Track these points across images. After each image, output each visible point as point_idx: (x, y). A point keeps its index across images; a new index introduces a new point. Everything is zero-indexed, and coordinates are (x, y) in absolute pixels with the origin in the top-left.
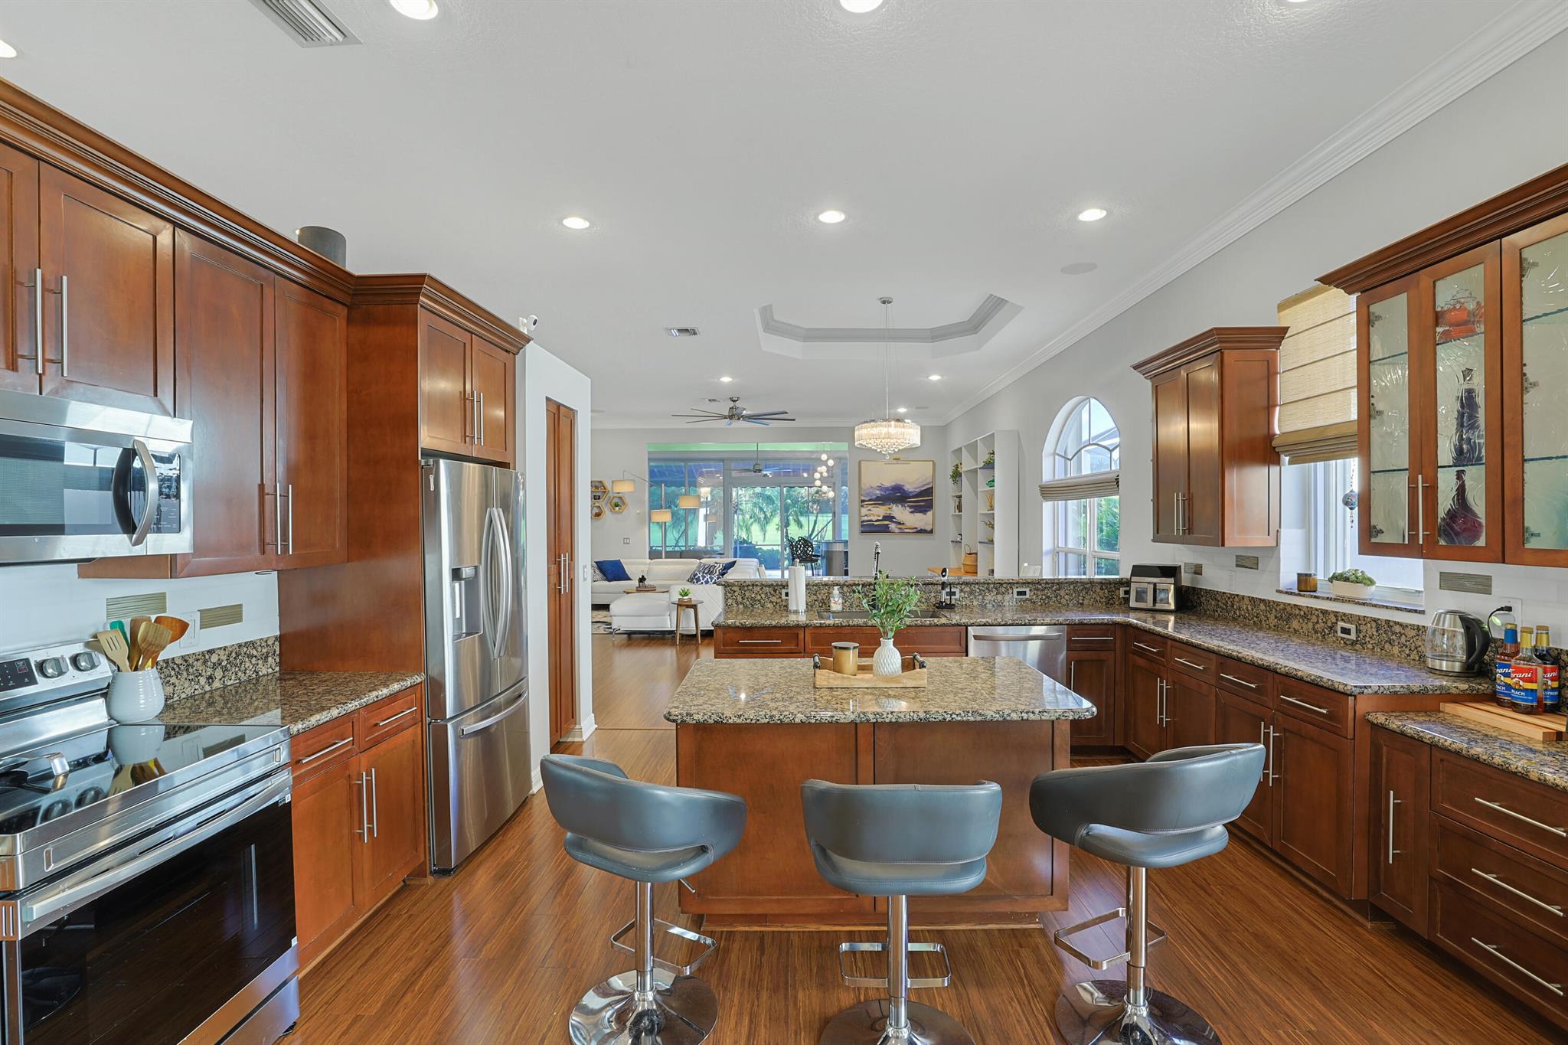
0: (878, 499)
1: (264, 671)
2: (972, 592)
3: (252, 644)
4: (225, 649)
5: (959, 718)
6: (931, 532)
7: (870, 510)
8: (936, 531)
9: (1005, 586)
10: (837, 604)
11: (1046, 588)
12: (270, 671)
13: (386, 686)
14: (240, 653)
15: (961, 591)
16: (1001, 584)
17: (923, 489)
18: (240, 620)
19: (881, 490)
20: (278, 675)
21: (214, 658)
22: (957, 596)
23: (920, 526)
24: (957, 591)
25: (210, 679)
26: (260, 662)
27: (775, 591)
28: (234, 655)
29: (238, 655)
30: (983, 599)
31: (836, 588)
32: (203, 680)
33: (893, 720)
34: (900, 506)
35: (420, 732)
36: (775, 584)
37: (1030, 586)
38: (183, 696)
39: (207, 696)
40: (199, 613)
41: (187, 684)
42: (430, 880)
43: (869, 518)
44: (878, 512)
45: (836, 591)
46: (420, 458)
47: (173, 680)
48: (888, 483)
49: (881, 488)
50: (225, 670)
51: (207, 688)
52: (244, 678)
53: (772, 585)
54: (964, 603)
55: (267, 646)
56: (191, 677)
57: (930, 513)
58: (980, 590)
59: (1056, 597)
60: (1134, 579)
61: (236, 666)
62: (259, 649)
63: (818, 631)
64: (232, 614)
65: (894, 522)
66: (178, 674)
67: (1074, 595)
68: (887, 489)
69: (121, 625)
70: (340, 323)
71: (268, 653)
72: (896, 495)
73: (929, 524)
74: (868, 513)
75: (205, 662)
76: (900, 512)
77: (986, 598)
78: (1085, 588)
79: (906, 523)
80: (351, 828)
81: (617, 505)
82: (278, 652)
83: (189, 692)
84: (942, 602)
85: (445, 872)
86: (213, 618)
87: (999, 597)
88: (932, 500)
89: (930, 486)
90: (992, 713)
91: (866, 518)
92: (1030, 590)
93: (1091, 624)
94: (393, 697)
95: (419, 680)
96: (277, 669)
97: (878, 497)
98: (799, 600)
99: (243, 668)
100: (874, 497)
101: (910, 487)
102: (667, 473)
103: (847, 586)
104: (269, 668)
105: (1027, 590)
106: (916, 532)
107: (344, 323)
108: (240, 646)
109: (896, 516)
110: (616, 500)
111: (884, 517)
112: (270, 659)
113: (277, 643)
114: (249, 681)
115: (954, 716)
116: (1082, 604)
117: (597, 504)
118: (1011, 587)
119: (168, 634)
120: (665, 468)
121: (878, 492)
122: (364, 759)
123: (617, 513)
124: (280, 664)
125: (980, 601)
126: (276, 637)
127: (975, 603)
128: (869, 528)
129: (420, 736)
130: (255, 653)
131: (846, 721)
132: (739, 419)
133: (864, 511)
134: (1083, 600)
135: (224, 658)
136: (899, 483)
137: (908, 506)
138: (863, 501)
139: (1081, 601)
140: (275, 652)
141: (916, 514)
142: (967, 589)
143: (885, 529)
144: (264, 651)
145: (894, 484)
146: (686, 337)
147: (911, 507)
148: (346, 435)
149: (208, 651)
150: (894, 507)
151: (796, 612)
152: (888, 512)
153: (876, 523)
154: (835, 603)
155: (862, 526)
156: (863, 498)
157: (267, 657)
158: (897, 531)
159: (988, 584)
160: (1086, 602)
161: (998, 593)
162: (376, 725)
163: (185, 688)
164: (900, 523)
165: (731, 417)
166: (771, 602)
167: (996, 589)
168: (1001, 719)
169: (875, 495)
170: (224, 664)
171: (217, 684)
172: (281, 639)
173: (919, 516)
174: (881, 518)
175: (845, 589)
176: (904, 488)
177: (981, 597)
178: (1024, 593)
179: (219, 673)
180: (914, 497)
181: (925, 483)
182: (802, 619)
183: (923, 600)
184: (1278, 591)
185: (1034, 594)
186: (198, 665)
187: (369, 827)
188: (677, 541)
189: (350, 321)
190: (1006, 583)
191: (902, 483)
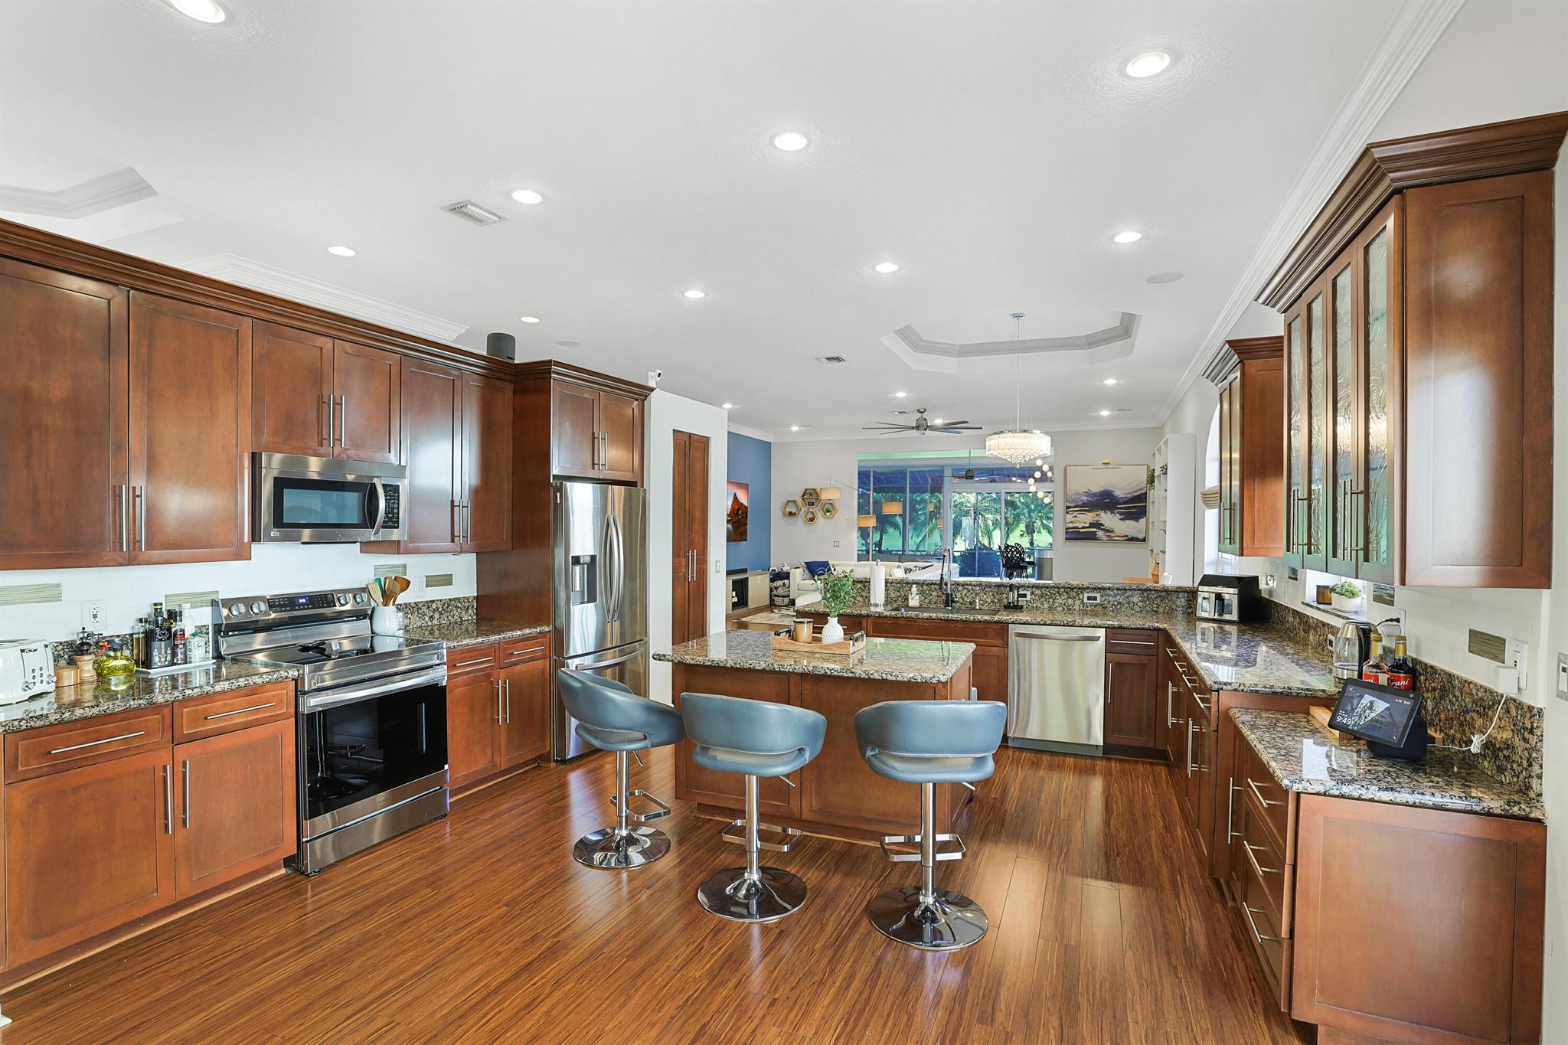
0: (1084, 505)
1: (465, 618)
2: (1042, 596)
3: (459, 599)
4: (441, 600)
5: (836, 673)
6: (1144, 540)
7: (1075, 517)
8: (1150, 539)
9: (1075, 590)
10: (914, 601)
11: (1117, 594)
12: (470, 618)
13: (521, 629)
14: (450, 604)
15: (1032, 593)
16: (1072, 589)
17: (1136, 494)
18: (450, 584)
19: (1088, 496)
20: (475, 621)
21: (434, 606)
22: (1028, 598)
23: (1132, 533)
24: (1028, 593)
25: (431, 617)
26: (463, 612)
27: (865, 587)
28: (446, 605)
29: (449, 605)
30: (1053, 602)
31: (914, 586)
32: (427, 618)
33: (791, 670)
34: (1109, 512)
35: (548, 664)
36: (864, 580)
37: (1102, 591)
38: (415, 626)
39: (429, 628)
40: (425, 578)
41: (417, 619)
42: (553, 765)
43: (1075, 525)
44: (1085, 519)
45: (914, 589)
46: (551, 481)
47: (410, 616)
48: (1096, 489)
49: (1087, 494)
50: (441, 614)
51: (430, 623)
52: (452, 620)
53: (862, 581)
54: (1035, 605)
55: (469, 602)
56: (420, 616)
57: (1143, 521)
58: (1051, 594)
59: (1129, 604)
60: (1201, 588)
61: (448, 612)
62: (463, 603)
63: (877, 620)
64: (446, 580)
65: (1101, 529)
66: (412, 613)
67: (1148, 603)
68: (1095, 495)
69: (380, 580)
70: (508, 395)
71: (468, 606)
72: (1105, 501)
73: (1142, 532)
74: (1073, 519)
75: (428, 607)
76: (1108, 519)
77: (1056, 601)
78: (1160, 596)
79: (1115, 530)
80: (493, 714)
81: (828, 511)
82: (475, 607)
83: (419, 624)
84: (1010, 603)
85: (564, 762)
86: (432, 581)
87: (1070, 601)
88: (1146, 506)
89: (1143, 492)
90: (860, 672)
91: (1071, 525)
92: (1102, 596)
93: (1131, 628)
94: (526, 639)
95: (547, 629)
96: (475, 617)
97: (1084, 503)
98: (878, 595)
99: (452, 614)
100: (1080, 503)
101: (1120, 493)
102: (893, 480)
103: (927, 585)
104: (470, 616)
105: (1098, 596)
106: (1127, 540)
107: (511, 395)
108: (450, 600)
109: (1104, 523)
110: (827, 506)
111: (1090, 524)
112: (470, 611)
113: (475, 601)
114: (456, 623)
115: (833, 671)
116: (1156, 612)
117: (811, 510)
118: (1082, 592)
119: (398, 586)
120: (890, 475)
121: (1085, 498)
122: (503, 673)
123: (829, 517)
124: (477, 614)
125: (1051, 603)
126: (474, 597)
127: (1046, 606)
128: (1074, 535)
129: (548, 667)
130: (460, 605)
131: (759, 668)
132: (925, 429)
133: (1069, 518)
134: (1157, 608)
135: (441, 606)
136: (1108, 488)
137: (1118, 513)
138: (1068, 508)
139: (1155, 609)
140: (473, 606)
141: (1127, 521)
142: (1038, 592)
143: (1092, 537)
144: (466, 605)
145: (1102, 489)
146: (835, 364)
147: (1121, 513)
148: (511, 466)
149: (430, 601)
150: (1102, 514)
151: (876, 605)
152: (1096, 519)
153: (1082, 530)
154: (912, 599)
155: (1067, 533)
156: (1068, 504)
157: (467, 609)
158: (1105, 538)
159: (1059, 588)
160: (1161, 610)
161: (1068, 598)
162: (512, 653)
163: (415, 621)
164: (1108, 531)
165: (918, 428)
166: (862, 596)
167: (1067, 593)
168: (867, 677)
169: (1081, 501)
170: (440, 610)
171: (435, 622)
172: (477, 598)
173: (1130, 523)
174: (1087, 525)
175: (925, 587)
176: (1114, 493)
177: (1051, 600)
178: (1095, 598)
179: (437, 615)
180: (1124, 503)
181: (1138, 488)
182: (880, 609)
183: (996, 601)
184: (1303, 603)
185: (1106, 599)
186: (424, 608)
187: (503, 716)
188: (918, 546)
189: (515, 392)
190: (1076, 588)
191: (1111, 489)
